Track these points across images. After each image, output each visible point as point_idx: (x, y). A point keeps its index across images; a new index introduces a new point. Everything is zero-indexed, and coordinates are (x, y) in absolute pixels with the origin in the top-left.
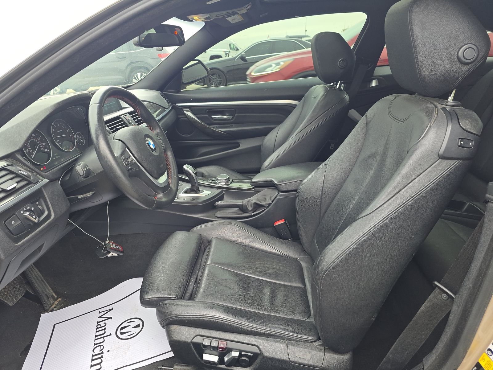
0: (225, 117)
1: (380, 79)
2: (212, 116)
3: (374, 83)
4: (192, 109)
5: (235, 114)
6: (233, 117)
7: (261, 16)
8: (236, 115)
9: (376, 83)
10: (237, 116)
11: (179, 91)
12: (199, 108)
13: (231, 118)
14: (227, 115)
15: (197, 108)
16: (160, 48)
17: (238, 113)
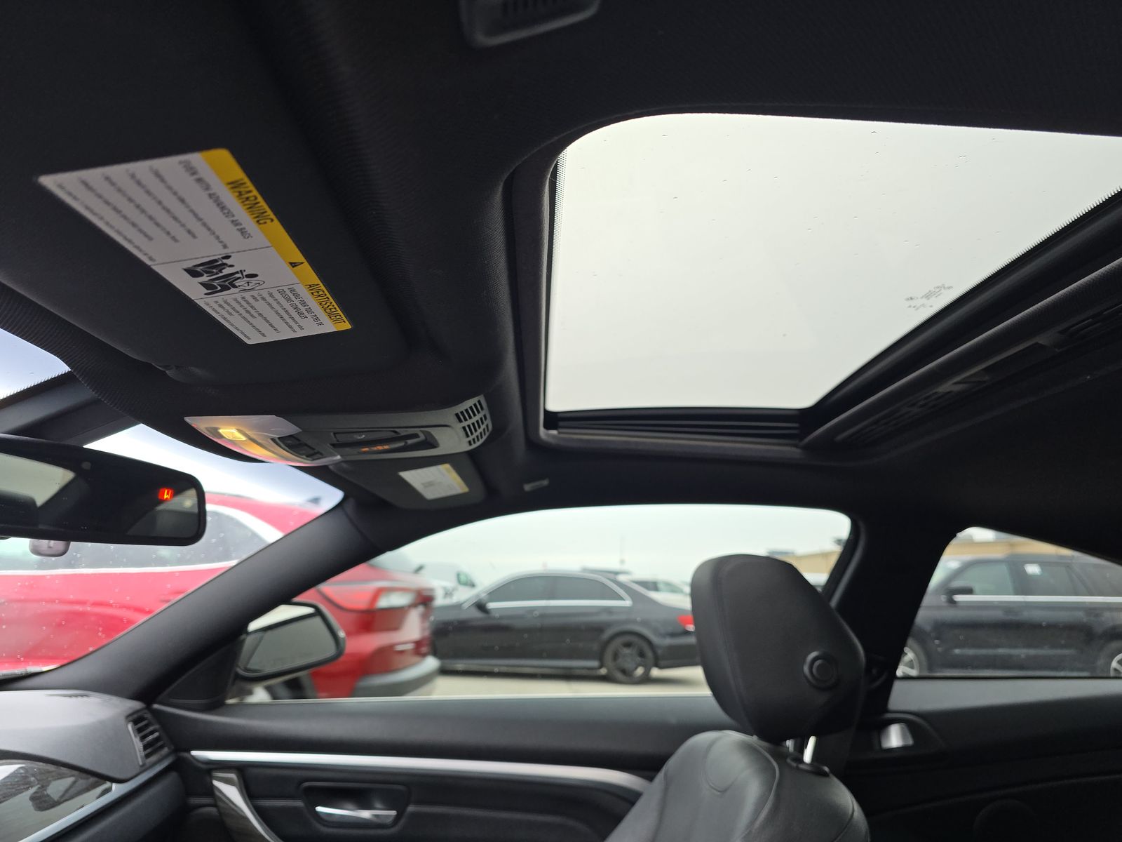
0: (366, 814)
1: (915, 723)
2: (320, 809)
3: (895, 738)
4: (246, 775)
5: (407, 805)
6: (397, 818)
7: (527, 487)
8: (411, 808)
9: (904, 737)
10: (414, 815)
11: (216, 705)
12: (275, 772)
13: (389, 821)
14: (378, 805)
15: (269, 771)
16: (56, 545)
17: (419, 802)
